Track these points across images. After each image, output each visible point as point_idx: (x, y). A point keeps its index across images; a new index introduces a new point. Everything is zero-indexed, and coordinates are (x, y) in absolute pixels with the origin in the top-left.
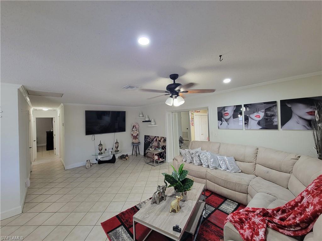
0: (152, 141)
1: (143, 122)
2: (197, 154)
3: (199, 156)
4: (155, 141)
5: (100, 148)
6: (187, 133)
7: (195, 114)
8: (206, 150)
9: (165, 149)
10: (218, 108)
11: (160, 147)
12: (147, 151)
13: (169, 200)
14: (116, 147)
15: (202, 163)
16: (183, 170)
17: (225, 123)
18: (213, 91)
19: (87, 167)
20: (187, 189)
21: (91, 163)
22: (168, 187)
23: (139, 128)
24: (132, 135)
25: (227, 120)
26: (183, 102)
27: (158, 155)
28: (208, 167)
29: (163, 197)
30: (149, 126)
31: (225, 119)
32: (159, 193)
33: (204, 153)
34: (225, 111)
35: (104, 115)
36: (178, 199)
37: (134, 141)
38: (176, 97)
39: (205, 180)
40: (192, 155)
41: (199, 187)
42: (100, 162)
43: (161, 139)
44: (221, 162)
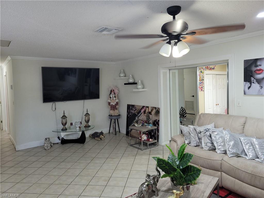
0: (138, 113)
1: (125, 84)
2: (208, 133)
3: (210, 136)
4: (143, 114)
5: (64, 121)
6: (192, 102)
7: (207, 72)
8: (223, 128)
9: (158, 125)
10: (246, 62)
11: (151, 121)
12: (130, 127)
13: (162, 196)
14: (87, 120)
15: (215, 146)
16: (184, 153)
17: (255, 86)
18: (241, 27)
19: (46, 148)
20: (191, 182)
21: (51, 143)
22: (162, 177)
23: (119, 93)
24: (109, 103)
25: (259, 81)
26: (186, 51)
27: (147, 134)
28: (225, 153)
29: (153, 192)
30: (134, 90)
31: (256, 79)
32: (148, 185)
33: (219, 133)
34: (257, 66)
35: (69, 75)
36: (177, 194)
37: (112, 112)
38: (176, 44)
39: (219, 173)
40: (199, 135)
41: (209, 180)
42: (64, 142)
43: (152, 110)
44: (247, 147)
